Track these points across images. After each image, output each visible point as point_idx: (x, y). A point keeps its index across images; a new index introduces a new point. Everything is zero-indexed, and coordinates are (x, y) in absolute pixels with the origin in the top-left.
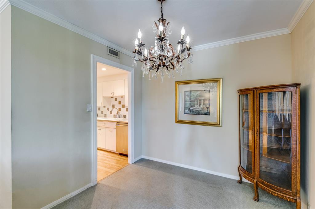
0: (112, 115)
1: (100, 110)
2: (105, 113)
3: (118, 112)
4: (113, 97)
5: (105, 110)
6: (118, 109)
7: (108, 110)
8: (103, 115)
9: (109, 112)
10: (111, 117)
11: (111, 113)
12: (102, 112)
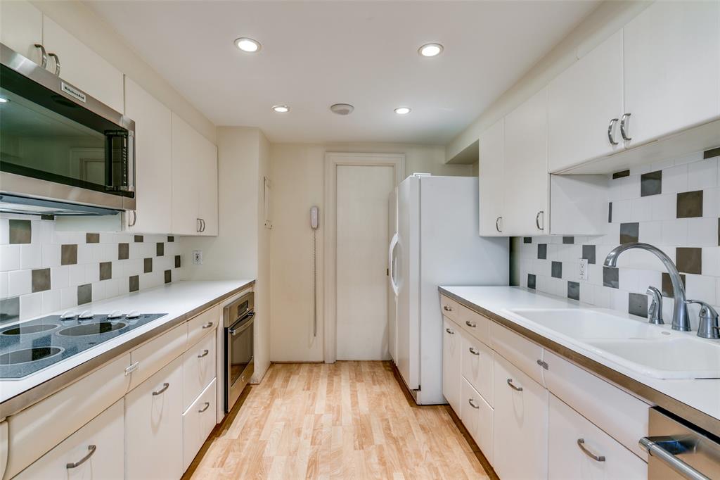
0: (621, 296)
1: (544, 257)
2: (569, 274)
3: (666, 278)
4: (626, 173)
5: (571, 257)
6: (673, 256)
7: (592, 260)
8: (561, 285)
9: (596, 271)
10: (610, 306)
11: (611, 276)
12: (557, 269)
